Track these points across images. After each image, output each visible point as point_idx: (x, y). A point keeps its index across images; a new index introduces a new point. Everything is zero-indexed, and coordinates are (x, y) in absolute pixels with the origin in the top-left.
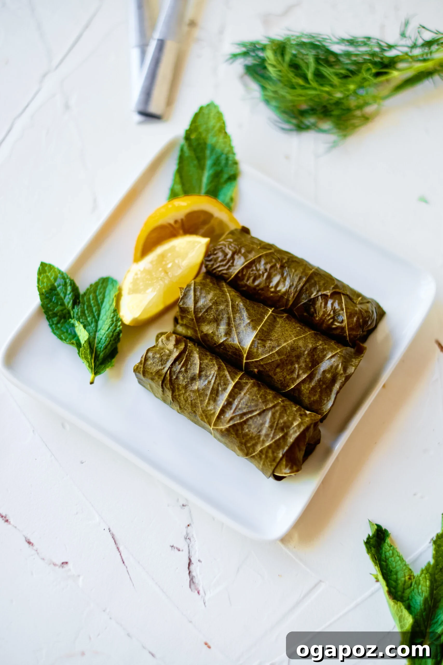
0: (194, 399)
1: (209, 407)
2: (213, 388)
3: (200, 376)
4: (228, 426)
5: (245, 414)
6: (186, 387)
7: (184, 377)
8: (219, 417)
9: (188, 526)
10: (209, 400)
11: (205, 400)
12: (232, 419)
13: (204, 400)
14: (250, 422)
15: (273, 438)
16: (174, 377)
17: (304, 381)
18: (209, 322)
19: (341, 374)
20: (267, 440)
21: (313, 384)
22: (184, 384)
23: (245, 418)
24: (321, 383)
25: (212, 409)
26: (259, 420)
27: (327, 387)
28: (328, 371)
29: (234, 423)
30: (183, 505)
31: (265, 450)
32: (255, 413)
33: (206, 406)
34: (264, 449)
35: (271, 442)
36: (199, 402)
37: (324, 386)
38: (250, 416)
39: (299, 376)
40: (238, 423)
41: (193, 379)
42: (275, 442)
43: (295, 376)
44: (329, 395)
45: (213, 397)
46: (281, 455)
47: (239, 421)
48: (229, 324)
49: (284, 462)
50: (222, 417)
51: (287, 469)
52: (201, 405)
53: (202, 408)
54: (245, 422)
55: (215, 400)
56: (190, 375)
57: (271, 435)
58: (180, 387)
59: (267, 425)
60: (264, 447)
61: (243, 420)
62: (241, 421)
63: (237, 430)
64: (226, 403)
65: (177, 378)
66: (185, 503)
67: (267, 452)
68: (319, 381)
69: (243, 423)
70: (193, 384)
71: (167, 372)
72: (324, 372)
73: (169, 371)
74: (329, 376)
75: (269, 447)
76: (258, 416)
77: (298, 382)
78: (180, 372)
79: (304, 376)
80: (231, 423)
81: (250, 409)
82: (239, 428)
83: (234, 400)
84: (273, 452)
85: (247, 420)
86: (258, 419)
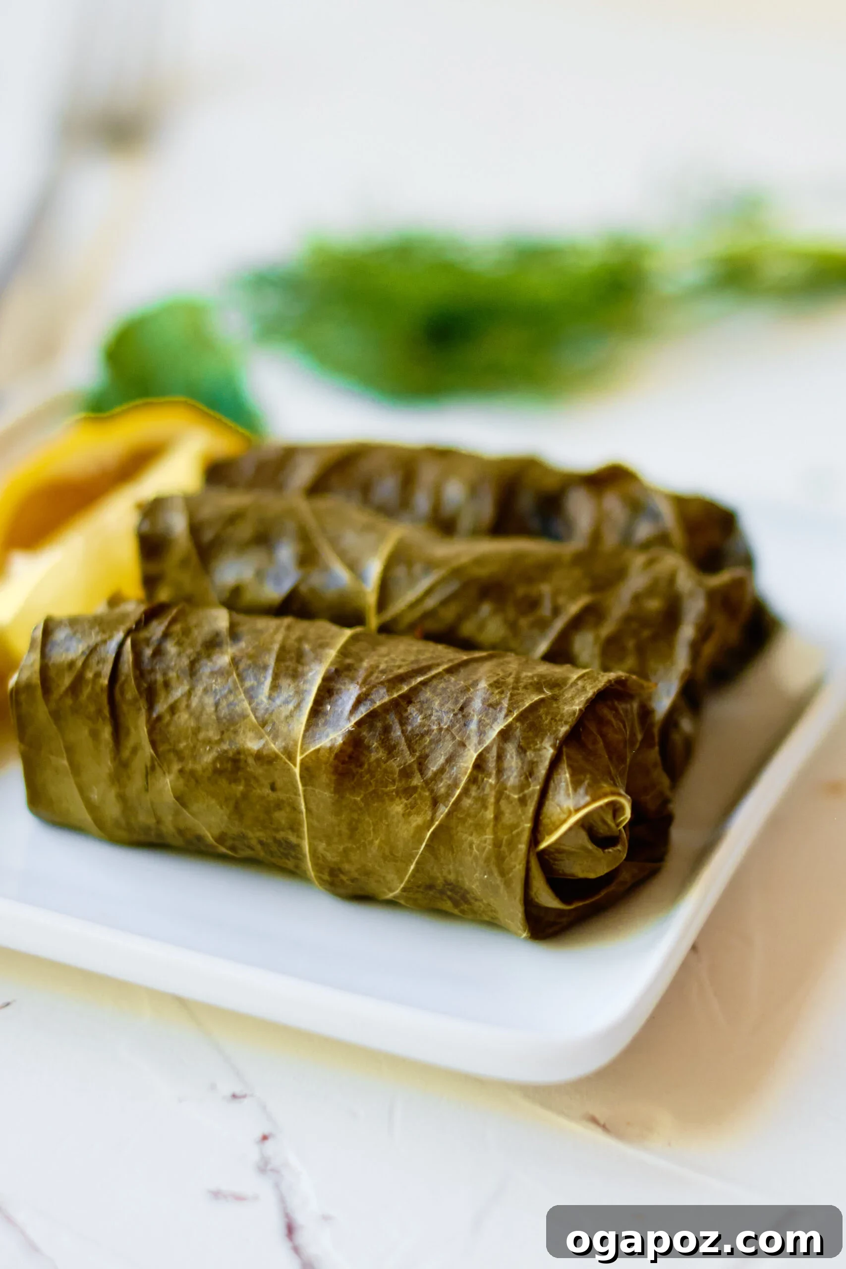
0: (225, 697)
1: (278, 697)
2: (283, 649)
3: (234, 634)
4: (353, 723)
5: (402, 679)
6: (192, 670)
7: (179, 644)
8: (316, 712)
9: (265, 1138)
10: (276, 677)
11: (263, 683)
12: (359, 702)
13: (260, 683)
14: (427, 694)
15: (509, 712)
16: (148, 652)
17: (577, 623)
19: (691, 594)
20: (495, 720)
21: (607, 629)
22: (185, 662)
23: (405, 688)
24: (634, 625)
25: (290, 696)
26: (456, 682)
27: (655, 638)
28: (651, 591)
29: (372, 709)
30: (234, 1096)
31: (494, 752)
32: (434, 672)
33: (270, 697)
34: (488, 749)
35: (510, 719)
36: (243, 696)
37: (646, 633)
38: (420, 679)
39: (556, 611)
40: (383, 706)
41: (213, 644)
42: (521, 717)
43: (546, 610)
44: (668, 655)
45: (287, 668)
46: (549, 752)
47: (386, 699)
49: (565, 776)
50: (329, 707)
51: (581, 791)
52: (250, 704)
53: (254, 711)
54: (408, 699)
55: (296, 676)
56: (200, 635)
57: (505, 704)
58: (172, 675)
59: (483, 684)
60: (488, 742)
61: (400, 693)
62: (395, 695)
63: (387, 729)
64: (333, 669)
65: (158, 652)
66: (238, 1090)
67: (500, 757)
68: (628, 619)
69: (404, 703)
70: (214, 658)
71: (121, 645)
72: (637, 598)
73: (129, 642)
74: (654, 605)
75: (505, 735)
76: (446, 677)
77: (559, 625)
78: (166, 635)
79: (574, 608)
80: (363, 711)
81: (415, 666)
82: (392, 719)
83: (361, 660)
84: (522, 750)
85: (415, 690)
86: (449, 681)
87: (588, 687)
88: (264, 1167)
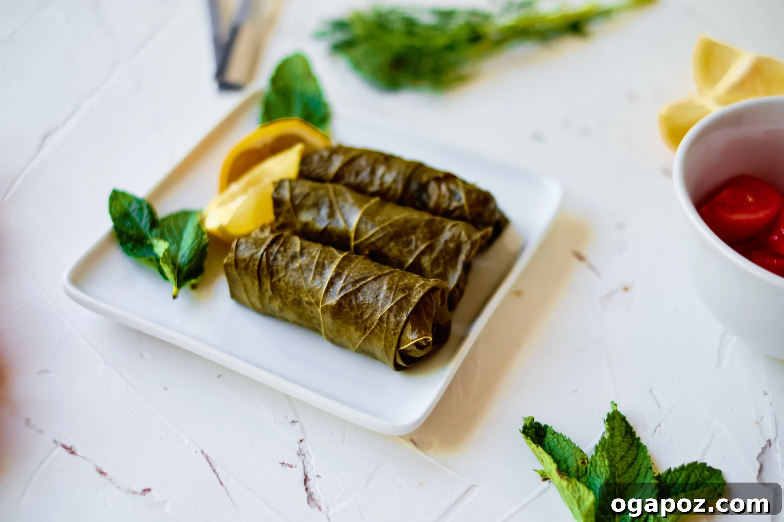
0: (297, 279)
1: (315, 283)
2: (318, 263)
3: (302, 253)
4: (339, 297)
5: (357, 281)
6: (286, 267)
7: (282, 256)
8: (327, 291)
9: (301, 441)
10: (314, 274)
11: (310, 276)
12: (342, 289)
13: (309, 276)
14: (365, 289)
15: (393, 301)
16: (272, 258)
17: (423, 253)
18: (309, 208)
19: (466, 242)
20: (387, 303)
21: (435, 255)
22: (284, 263)
23: (358, 286)
24: (444, 254)
25: (319, 283)
26: (375, 285)
27: (451, 259)
28: (452, 239)
29: (346, 293)
30: (293, 422)
31: (386, 316)
32: (369, 280)
33: (312, 283)
34: (384, 314)
35: (392, 304)
36: (303, 280)
37: (448, 257)
38: (364, 282)
39: (417, 247)
40: (350, 292)
41: (294, 258)
42: (396, 304)
43: (413, 247)
44: (454, 267)
45: (319, 271)
46: (405, 318)
47: (351, 290)
48: (331, 207)
49: (409, 326)
50: (331, 290)
51: (415, 333)
52: (305, 283)
53: (306, 286)
54: (359, 290)
55: (321, 274)
56: (290, 253)
57: (391, 297)
58: (280, 268)
59: (385, 288)
60: (384, 312)
61: (356, 287)
62: (354, 288)
63: (351, 301)
64: (334, 274)
65: (275, 259)
66: (295, 419)
67: (388, 318)
68: (441, 251)
69: (357, 291)
70: (294, 263)
71: (262, 255)
72: (446, 242)
73: (265, 254)
74: (452, 245)
75: (390, 310)
76: (373, 282)
77: (417, 253)
78: (278, 252)
79: (423, 247)
80: (343, 294)
81: (362, 276)
82: (353, 297)
83: (344, 270)
84: (396, 316)
85: (361, 287)
86: (374, 284)
87: (422, 291)
88: (300, 453)
